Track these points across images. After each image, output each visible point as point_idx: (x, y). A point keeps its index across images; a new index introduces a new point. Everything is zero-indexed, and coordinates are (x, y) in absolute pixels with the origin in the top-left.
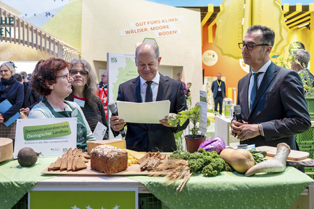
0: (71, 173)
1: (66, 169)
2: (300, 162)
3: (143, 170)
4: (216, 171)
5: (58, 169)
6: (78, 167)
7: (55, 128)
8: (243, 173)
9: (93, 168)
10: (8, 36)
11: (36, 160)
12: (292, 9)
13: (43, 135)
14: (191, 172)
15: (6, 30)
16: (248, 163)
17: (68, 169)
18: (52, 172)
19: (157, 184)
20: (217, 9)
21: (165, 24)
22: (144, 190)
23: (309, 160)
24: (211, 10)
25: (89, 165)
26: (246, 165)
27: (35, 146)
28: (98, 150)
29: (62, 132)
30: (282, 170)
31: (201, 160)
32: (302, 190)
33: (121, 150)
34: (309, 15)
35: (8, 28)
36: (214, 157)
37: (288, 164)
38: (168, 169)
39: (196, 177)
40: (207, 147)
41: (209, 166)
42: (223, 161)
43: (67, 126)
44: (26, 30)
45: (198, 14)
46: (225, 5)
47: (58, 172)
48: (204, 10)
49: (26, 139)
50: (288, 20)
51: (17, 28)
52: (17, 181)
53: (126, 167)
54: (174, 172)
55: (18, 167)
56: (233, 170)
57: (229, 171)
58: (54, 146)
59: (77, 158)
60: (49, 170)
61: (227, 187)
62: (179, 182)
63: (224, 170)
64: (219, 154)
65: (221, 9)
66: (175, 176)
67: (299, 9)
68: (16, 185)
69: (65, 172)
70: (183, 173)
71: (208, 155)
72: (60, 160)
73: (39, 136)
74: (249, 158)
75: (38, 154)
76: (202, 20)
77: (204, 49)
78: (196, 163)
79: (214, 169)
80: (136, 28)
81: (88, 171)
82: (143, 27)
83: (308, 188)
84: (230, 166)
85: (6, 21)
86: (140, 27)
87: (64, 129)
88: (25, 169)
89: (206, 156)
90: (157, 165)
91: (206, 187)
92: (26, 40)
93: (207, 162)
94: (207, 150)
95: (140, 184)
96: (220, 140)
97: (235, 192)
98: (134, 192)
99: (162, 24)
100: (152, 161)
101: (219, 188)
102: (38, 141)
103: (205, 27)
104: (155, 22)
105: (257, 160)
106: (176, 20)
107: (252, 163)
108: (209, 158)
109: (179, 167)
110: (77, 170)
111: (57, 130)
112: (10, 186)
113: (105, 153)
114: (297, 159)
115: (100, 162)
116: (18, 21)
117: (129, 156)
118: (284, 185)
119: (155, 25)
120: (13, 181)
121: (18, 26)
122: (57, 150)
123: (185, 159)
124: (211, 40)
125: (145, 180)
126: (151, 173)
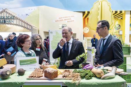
0: (37, 78)
1: (35, 77)
2: (120, 73)
3: (63, 77)
4: (90, 77)
5: (32, 77)
6: (40, 76)
7: (31, 60)
8: (100, 78)
9: (45, 76)
10: (13, 23)
11: (24, 73)
12: (116, 12)
13: (27, 63)
14: (81, 78)
15: (12, 21)
16: (102, 74)
17: (36, 77)
18: (30, 78)
19: (69, 82)
20: (89, 12)
21: (70, 18)
22: (64, 85)
23: (124, 72)
24: (86, 13)
25: (43, 75)
26: (101, 75)
27: (24, 67)
28: (47, 70)
29: (33, 62)
30: (114, 77)
31: (85, 73)
32: (121, 85)
33: (55, 70)
34: (122, 14)
35: (12, 20)
36: (89, 72)
37: (116, 74)
38: (73, 77)
39: (83, 80)
40: (87, 68)
41: (88, 76)
42: (92, 73)
43: (35, 60)
44: (19, 21)
45: (82, 14)
46: (92, 11)
47: (32, 78)
48: (84, 13)
49: (20, 65)
50: (115, 16)
51: (16, 20)
52: (18, 81)
53: (57, 76)
54: (75, 78)
55: (18, 76)
56: (96, 77)
57: (95, 77)
58: (31, 67)
59: (39, 72)
60: (29, 77)
61: (94, 83)
62: (77, 82)
63: (93, 77)
64: (91, 70)
65: (90, 12)
66: (75, 80)
67: (119, 12)
68: (18, 83)
69: (35, 78)
70: (78, 78)
71: (87, 71)
72: (33, 73)
73: (25, 63)
74: (102, 72)
75: (25, 71)
76: (83, 16)
77: (84, 27)
78: (83, 74)
79: (89, 76)
80: (59, 20)
81: (43, 78)
82: (62, 19)
83: (123, 84)
84: (95, 75)
85: (12, 18)
86: (60, 19)
87: (34, 61)
88: (20, 76)
89: (86, 72)
90: (68, 75)
91: (86, 83)
92: (19, 24)
93: (87, 74)
94: (86, 69)
95: (62, 82)
96: (91, 65)
97: (97, 85)
98: (60, 85)
99: (69, 18)
100: (67, 74)
101: (91, 84)
102: (25, 65)
103: (84, 19)
104: (66, 17)
105: (105, 73)
106: (74, 16)
107: (103, 74)
108: (87, 72)
109: (77, 76)
110: (39, 77)
111: (32, 61)
112: (15, 84)
113: (50, 71)
114: (119, 72)
115: (48, 74)
116: (16, 17)
117: (58, 72)
118: (115, 83)
119: (66, 18)
120: (16, 82)
121: (16, 19)
122: (32, 68)
123: (79, 72)
124: (86, 24)
125: (64, 81)
126: (66, 78)
